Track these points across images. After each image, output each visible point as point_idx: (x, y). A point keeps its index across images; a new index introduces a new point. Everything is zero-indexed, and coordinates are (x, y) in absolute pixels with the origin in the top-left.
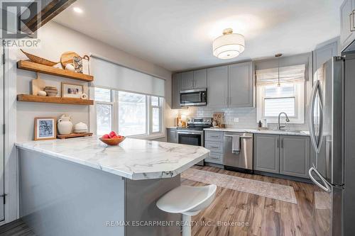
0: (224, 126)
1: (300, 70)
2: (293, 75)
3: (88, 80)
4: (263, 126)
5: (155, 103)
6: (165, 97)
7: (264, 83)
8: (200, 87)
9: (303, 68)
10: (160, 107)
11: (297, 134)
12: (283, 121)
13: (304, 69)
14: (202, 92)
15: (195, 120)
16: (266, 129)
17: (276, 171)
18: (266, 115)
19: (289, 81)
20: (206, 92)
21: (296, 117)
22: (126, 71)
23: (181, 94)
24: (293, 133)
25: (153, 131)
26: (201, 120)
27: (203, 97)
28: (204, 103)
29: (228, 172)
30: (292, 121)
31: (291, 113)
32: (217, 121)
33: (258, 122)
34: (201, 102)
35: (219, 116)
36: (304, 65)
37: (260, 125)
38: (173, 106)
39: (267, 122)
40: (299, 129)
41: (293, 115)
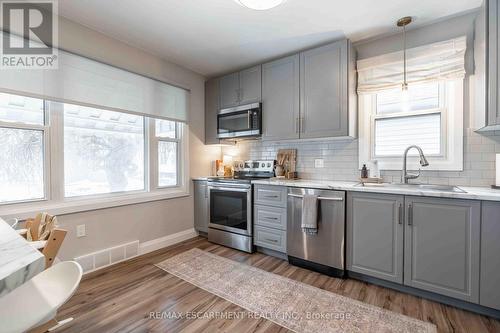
0: (295, 176)
1: (453, 51)
2: (437, 64)
4: (371, 175)
8: (248, 100)
9: (460, 45)
10: (177, 141)
11: (447, 194)
12: (414, 165)
13: (464, 48)
14: (253, 110)
16: (376, 181)
17: (395, 277)
18: (377, 153)
19: (428, 79)
20: (259, 111)
21: (442, 157)
23: (219, 116)
24: (437, 193)
25: (161, 184)
26: (256, 165)
27: (255, 120)
28: (257, 132)
29: (294, 269)
30: (433, 165)
31: (431, 149)
32: (284, 165)
33: (361, 168)
34: (252, 128)
35: (287, 157)
36: (464, 38)
37: (365, 172)
38: (208, 139)
39: (380, 168)
40: (452, 182)
41: (437, 152)
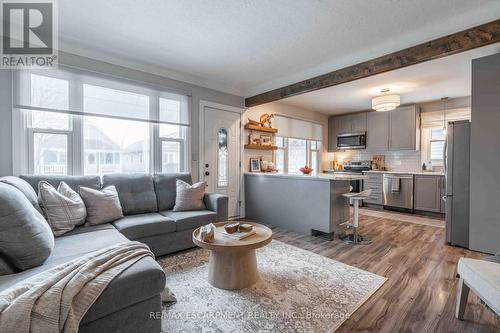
0: (384, 169)
3: (273, 132)
4: (427, 168)
5: (314, 147)
6: (323, 142)
7: (428, 126)
8: (358, 130)
9: (468, 110)
10: (317, 151)
14: (361, 136)
15: (353, 164)
16: (430, 170)
17: (437, 210)
18: (431, 158)
20: (365, 136)
22: (295, 122)
23: (339, 138)
26: (359, 163)
27: (362, 141)
28: (363, 147)
32: (378, 164)
33: (422, 165)
34: (360, 145)
35: (379, 159)
37: (424, 167)
38: (330, 149)
39: (432, 165)
